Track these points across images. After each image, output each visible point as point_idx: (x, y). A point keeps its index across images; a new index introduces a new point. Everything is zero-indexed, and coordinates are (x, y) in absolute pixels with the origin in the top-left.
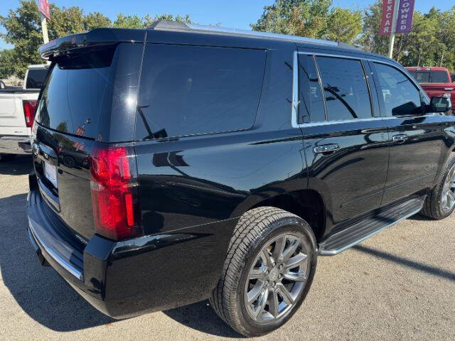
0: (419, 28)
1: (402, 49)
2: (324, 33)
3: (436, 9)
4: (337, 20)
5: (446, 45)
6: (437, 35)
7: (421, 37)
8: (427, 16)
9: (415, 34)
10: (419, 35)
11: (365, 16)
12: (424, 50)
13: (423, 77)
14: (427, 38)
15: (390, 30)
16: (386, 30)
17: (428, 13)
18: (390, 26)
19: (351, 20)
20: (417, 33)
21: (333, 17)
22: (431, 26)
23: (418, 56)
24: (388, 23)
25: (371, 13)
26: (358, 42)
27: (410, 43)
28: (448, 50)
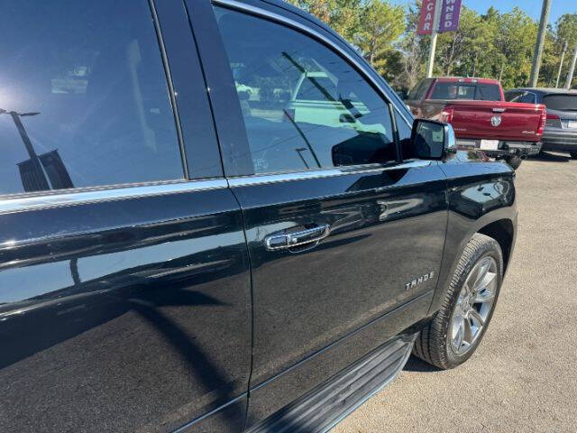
0: (474, 33)
1: (453, 58)
2: (355, 32)
3: (495, 9)
4: (373, 15)
5: (507, 56)
6: (496, 43)
7: (477, 44)
8: (485, 18)
9: (469, 39)
10: (474, 41)
11: (409, 13)
12: (480, 61)
13: (468, 91)
14: (484, 46)
15: (431, 27)
16: (427, 26)
17: (485, 14)
18: (431, 22)
19: (390, 16)
20: (473, 38)
21: (367, 10)
22: (489, 30)
23: (473, 67)
24: (429, 17)
25: (416, 10)
26: (399, 45)
27: (464, 51)
28: (509, 63)
